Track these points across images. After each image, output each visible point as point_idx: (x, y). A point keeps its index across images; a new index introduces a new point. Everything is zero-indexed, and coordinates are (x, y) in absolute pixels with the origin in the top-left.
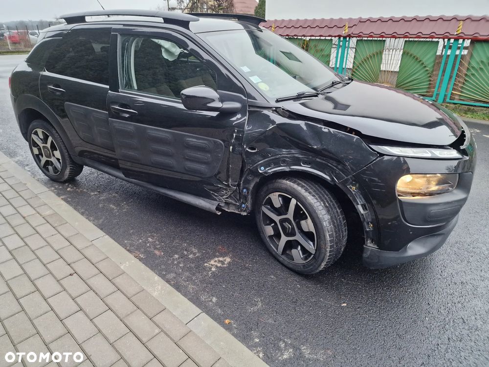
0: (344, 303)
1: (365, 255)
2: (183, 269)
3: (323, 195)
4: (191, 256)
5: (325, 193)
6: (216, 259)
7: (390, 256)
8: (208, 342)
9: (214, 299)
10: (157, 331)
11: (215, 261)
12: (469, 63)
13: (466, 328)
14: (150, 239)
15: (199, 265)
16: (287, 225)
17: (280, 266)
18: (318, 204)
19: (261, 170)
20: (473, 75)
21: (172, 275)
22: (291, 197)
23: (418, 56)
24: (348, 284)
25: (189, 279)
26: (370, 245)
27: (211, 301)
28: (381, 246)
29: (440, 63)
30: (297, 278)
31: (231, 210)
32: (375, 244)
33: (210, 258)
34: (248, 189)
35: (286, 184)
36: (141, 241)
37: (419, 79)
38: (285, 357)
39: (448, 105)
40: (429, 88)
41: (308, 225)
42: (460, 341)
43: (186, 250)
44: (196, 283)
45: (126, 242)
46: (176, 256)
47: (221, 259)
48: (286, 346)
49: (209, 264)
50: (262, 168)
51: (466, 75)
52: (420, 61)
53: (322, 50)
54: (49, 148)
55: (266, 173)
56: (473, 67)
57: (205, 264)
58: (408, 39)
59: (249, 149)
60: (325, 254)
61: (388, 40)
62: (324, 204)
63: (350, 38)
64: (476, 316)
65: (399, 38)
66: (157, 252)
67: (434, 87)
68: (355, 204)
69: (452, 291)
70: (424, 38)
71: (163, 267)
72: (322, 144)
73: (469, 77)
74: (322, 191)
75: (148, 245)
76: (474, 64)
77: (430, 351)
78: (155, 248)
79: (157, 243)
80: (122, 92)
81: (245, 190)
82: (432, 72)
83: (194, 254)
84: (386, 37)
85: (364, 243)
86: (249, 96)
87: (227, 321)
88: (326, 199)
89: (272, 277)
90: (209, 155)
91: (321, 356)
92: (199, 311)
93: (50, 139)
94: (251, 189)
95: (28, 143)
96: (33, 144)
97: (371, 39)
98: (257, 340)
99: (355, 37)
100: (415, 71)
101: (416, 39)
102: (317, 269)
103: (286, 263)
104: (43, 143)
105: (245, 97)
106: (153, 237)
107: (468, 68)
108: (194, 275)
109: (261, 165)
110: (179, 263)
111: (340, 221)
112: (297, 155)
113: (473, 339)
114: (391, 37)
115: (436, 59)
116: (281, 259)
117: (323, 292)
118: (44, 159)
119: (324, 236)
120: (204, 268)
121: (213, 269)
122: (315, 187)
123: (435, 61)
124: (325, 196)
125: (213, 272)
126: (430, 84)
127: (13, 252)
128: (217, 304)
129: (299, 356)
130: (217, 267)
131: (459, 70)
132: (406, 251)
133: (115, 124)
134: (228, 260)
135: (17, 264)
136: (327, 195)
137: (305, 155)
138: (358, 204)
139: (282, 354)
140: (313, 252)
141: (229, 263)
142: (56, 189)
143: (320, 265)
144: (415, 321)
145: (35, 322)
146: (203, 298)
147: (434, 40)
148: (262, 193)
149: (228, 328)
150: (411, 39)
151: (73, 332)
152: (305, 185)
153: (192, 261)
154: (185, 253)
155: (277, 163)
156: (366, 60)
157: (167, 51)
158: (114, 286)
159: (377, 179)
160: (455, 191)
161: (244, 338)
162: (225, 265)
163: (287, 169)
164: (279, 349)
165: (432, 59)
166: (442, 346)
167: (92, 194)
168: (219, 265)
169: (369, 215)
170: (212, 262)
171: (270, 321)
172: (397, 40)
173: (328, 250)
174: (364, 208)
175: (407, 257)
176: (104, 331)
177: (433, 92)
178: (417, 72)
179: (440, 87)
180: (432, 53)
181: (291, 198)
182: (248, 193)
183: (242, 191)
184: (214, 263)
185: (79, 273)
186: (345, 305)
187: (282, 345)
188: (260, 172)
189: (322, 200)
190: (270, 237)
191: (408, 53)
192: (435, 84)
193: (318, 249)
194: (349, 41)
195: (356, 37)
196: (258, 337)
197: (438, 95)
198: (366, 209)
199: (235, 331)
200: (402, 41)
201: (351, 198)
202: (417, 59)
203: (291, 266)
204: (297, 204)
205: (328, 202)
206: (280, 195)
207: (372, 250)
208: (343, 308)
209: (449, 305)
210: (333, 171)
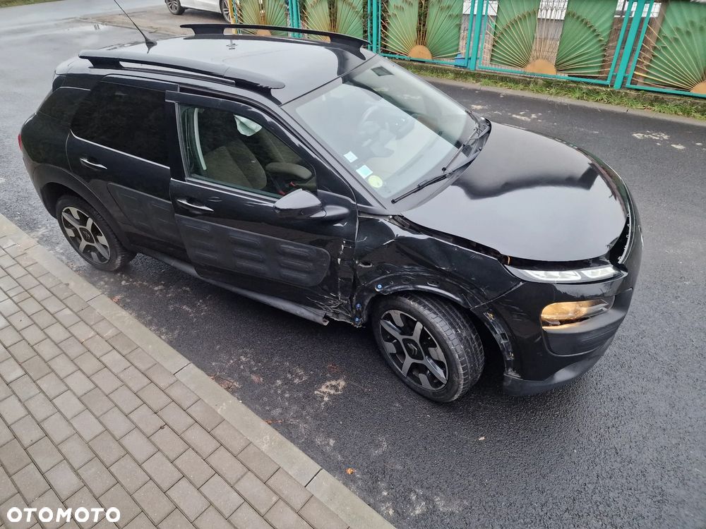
0: (482, 436)
1: (505, 384)
2: (289, 399)
3: (454, 319)
4: (296, 381)
5: (457, 316)
6: (328, 383)
7: (535, 385)
8: (332, 508)
9: (332, 442)
10: (275, 499)
11: (327, 387)
12: (660, 31)
13: (619, 460)
14: (243, 359)
15: (308, 393)
16: (412, 346)
17: (405, 388)
18: (449, 332)
19: (377, 288)
20: (665, 48)
21: (278, 411)
22: (416, 320)
23: (588, 19)
24: (486, 408)
25: (299, 416)
26: (512, 374)
27: (328, 444)
28: (524, 375)
29: (619, 30)
30: (426, 405)
31: (341, 319)
32: (517, 373)
33: (320, 382)
34: (362, 304)
35: (410, 305)
36: (232, 361)
37: (588, 53)
38: (417, 512)
39: (628, 91)
40: (602, 67)
41: (437, 353)
42: (611, 478)
43: (289, 372)
44: (308, 420)
45: (213, 364)
46: (279, 382)
47: (334, 383)
48: (417, 498)
49: (320, 391)
50: (380, 286)
51: (655, 48)
52: (591, 27)
53: (448, 7)
54: (90, 231)
55: (385, 292)
56: (665, 37)
57: (316, 392)
59: (363, 264)
60: (459, 387)
62: (457, 331)
64: (631, 444)
66: (254, 377)
67: (610, 66)
68: (493, 333)
69: (606, 411)
71: (265, 399)
72: (452, 266)
73: (659, 51)
74: (453, 315)
75: (242, 367)
76: (666, 32)
77: (576, 493)
78: (252, 372)
79: (253, 363)
80: (189, 181)
81: (358, 305)
82: (608, 42)
83: (300, 377)
85: (504, 372)
86: (359, 198)
87: (349, 471)
88: (458, 324)
90: (311, 264)
91: (455, 508)
92: (319, 467)
93: (90, 221)
94: (366, 304)
95: (57, 222)
96: (64, 224)
98: (385, 493)
100: (582, 41)
102: (450, 399)
103: (412, 386)
104: (80, 225)
105: (354, 200)
106: (245, 354)
107: (658, 39)
108: (303, 408)
109: (378, 282)
110: (284, 392)
111: (475, 349)
112: (421, 273)
113: (625, 474)
115: (613, 23)
116: (406, 381)
117: (457, 422)
118: (84, 243)
119: (457, 370)
120: (315, 398)
121: (326, 399)
122: (446, 310)
123: (612, 26)
124: (457, 320)
125: (326, 403)
126: (604, 61)
127: (82, 398)
128: (334, 448)
129: (432, 511)
130: (329, 395)
131: (645, 41)
132: (553, 378)
133: (184, 222)
134: (342, 383)
135: (92, 417)
136: (460, 319)
137: (431, 274)
138: (496, 333)
139: (414, 509)
140: (445, 382)
141: (344, 388)
142: (106, 283)
143: (453, 396)
144: (561, 456)
145: (136, 496)
146: (318, 441)
148: (380, 307)
149: (348, 480)
151: (182, 506)
152: (433, 308)
153: (299, 388)
154: (289, 376)
155: (398, 279)
156: (514, 23)
158: (215, 441)
159: (517, 308)
160: (611, 311)
161: (370, 494)
162: (339, 392)
163: (411, 288)
164: (410, 502)
165: (608, 24)
166: (589, 486)
167: (156, 288)
168: (332, 392)
169: (509, 345)
170: (323, 389)
171: (399, 467)
173: (462, 382)
174: (504, 337)
175: (555, 384)
176: (216, 503)
177: (608, 73)
178: (583, 46)
179: (617, 64)
180: (608, 15)
181: (416, 322)
182: (363, 308)
183: (355, 306)
184: (326, 390)
185: (170, 424)
186: (483, 438)
187: (414, 498)
188: (377, 290)
189: (454, 327)
190: (393, 355)
191: (574, 15)
192: (612, 60)
193: (450, 380)
196: (386, 489)
197: (614, 77)
198: (506, 338)
199: (360, 483)
201: (488, 327)
202: (586, 23)
203: (418, 390)
204: (423, 328)
205: (460, 328)
206: (401, 314)
207: (513, 380)
208: (480, 443)
209: (602, 430)
210: (466, 294)
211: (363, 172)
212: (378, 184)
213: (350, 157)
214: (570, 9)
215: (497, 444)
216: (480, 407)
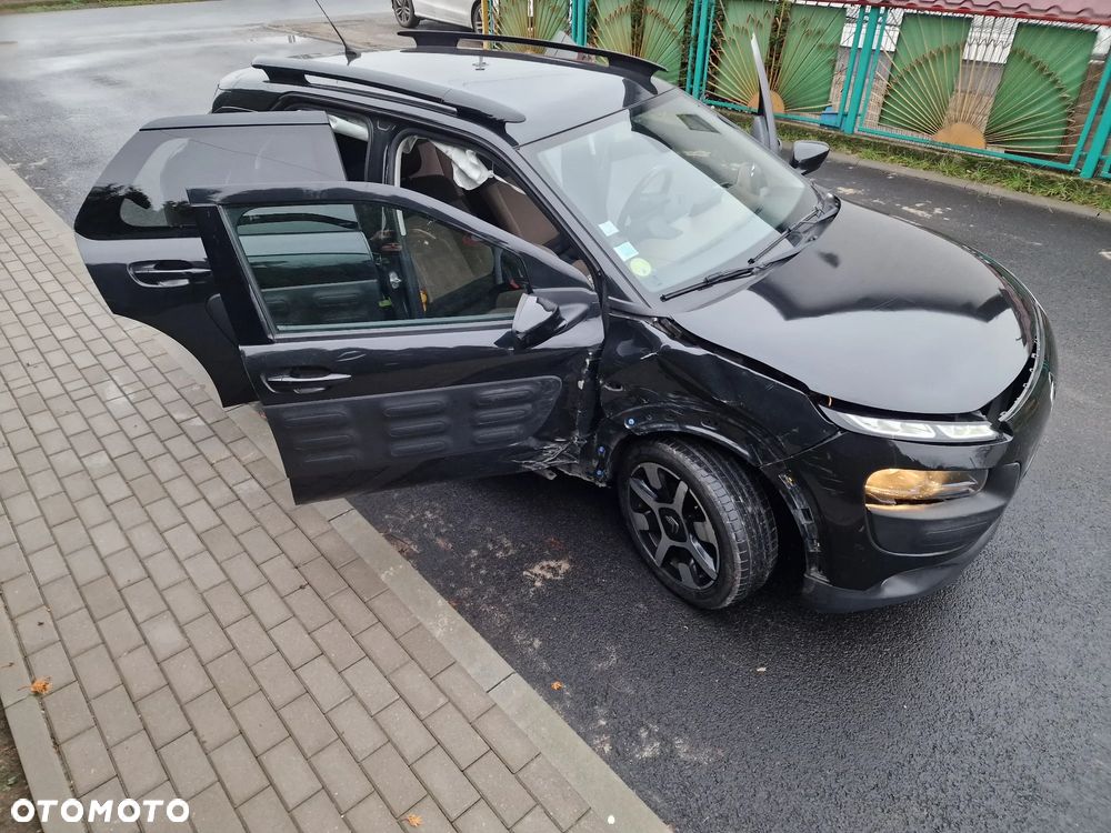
0: (762, 666)
1: (805, 590)
2: (485, 578)
3: (735, 482)
4: (500, 554)
5: (741, 477)
6: (545, 563)
7: (853, 598)
8: (521, 725)
9: (537, 643)
10: (442, 700)
11: (542, 568)
13: (973, 729)
14: (429, 515)
15: (510, 575)
16: (671, 520)
17: (656, 585)
18: (727, 498)
19: (628, 423)
21: (467, 591)
22: (678, 478)
23: (1046, 63)
24: (775, 629)
25: (495, 601)
26: (816, 576)
27: (531, 645)
28: (834, 579)
29: (1095, 83)
30: (685, 612)
31: (576, 474)
32: (824, 574)
33: (534, 560)
34: (607, 448)
35: (672, 454)
36: (412, 517)
37: (1035, 119)
38: (646, 754)
39: (1104, 184)
40: (1064, 141)
41: (706, 529)
42: (954, 752)
43: (491, 541)
44: (507, 608)
45: (387, 517)
46: (474, 553)
47: (553, 564)
48: (649, 736)
49: (531, 573)
50: (631, 421)
52: (1050, 75)
53: (819, 32)
55: (637, 430)
57: (524, 573)
58: (1025, 21)
59: (610, 385)
60: (733, 585)
61: (978, 19)
62: (737, 499)
63: (887, 9)
64: (998, 710)
65: (1007, 16)
66: (440, 542)
67: (1076, 140)
68: (791, 507)
69: (967, 657)
70: (1061, 21)
71: (451, 573)
72: (737, 398)
74: (735, 475)
75: (425, 526)
77: (894, 766)
78: (439, 534)
79: (441, 522)
81: (601, 449)
82: (1077, 102)
83: (506, 550)
84: (974, 13)
85: (804, 571)
87: (556, 685)
88: (741, 489)
89: (641, 606)
91: (704, 757)
92: (510, 670)
94: (612, 448)
97: (939, 13)
98: (603, 723)
99: (900, 7)
100: (1027, 101)
101: (1046, 23)
102: (719, 604)
103: (668, 582)
106: (433, 510)
108: (504, 592)
109: (630, 415)
110: (479, 567)
111: (764, 530)
112: (693, 408)
113: (979, 750)
114: (986, 14)
115: (1087, 72)
116: (660, 574)
117: (728, 642)
119: (732, 556)
120: (522, 580)
121: (538, 584)
122: (724, 467)
123: (1084, 77)
124: (741, 484)
125: (538, 589)
126: (1066, 132)
127: (203, 536)
128: (539, 652)
129: (669, 755)
130: (544, 578)
132: (879, 589)
134: (565, 566)
135: (213, 561)
136: (744, 482)
137: (707, 409)
138: (795, 507)
139: (642, 749)
140: (714, 577)
141: (567, 574)
143: (724, 599)
144: (883, 710)
145: (254, 668)
146: (518, 639)
147: (1086, 27)
148: (630, 458)
149: (553, 698)
150: (1032, 21)
151: (314, 691)
152: (706, 461)
153: (502, 564)
154: (490, 546)
155: (659, 414)
156: (922, 63)
157: (462, 172)
158: (371, 615)
159: (829, 471)
160: (982, 495)
161: (580, 719)
162: (559, 578)
163: (675, 428)
164: (639, 742)
165: (1078, 74)
166: (918, 759)
168: (549, 576)
169: (813, 528)
170: (537, 570)
171: (629, 690)
172: (1000, 21)
174: (806, 513)
175: (884, 600)
176: (361, 694)
177: (1072, 151)
178: (1034, 104)
179: (1089, 139)
180: (1078, 59)
181: (679, 481)
182: (607, 454)
183: (596, 450)
184: (539, 572)
185: (314, 584)
186: (763, 669)
187: (644, 735)
188: (628, 427)
189: (733, 493)
190: (643, 533)
191: (1022, 55)
192: (1079, 131)
193: (722, 573)
194: (885, 16)
195: (903, 7)
196: (606, 717)
197: (1082, 158)
198: (810, 517)
199: (568, 703)
200: (1012, 23)
201: (784, 497)
202: (1042, 70)
203: (676, 589)
204: (688, 492)
205: (743, 495)
206: (659, 469)
207: (818, 585)
208: (758, 675)
209: (955, 684)
210: (756, 444)
211: (624, 252)
212: (644, 272)
213: (608, 229)
214: (1017, 45)
215: (786, 680)
216: (767, 625)
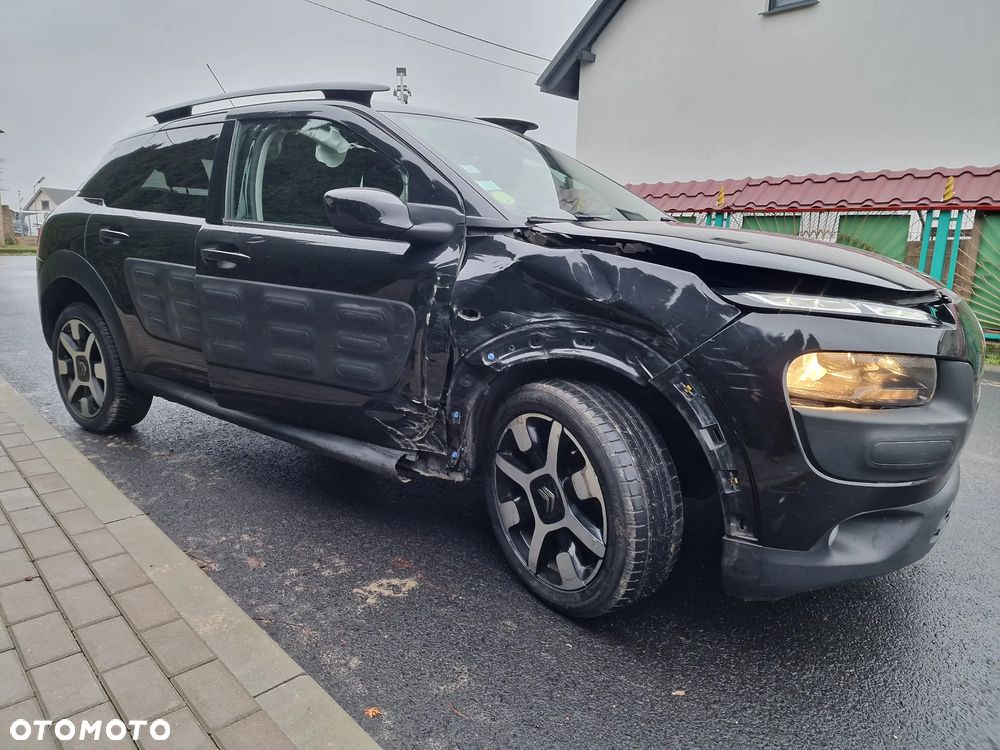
0: (680, 689)
2: (298, 596)
3: (620, 411)
4: (327, 573)
5: (627, 408)
6: (384, 581)
7: (789, 564)
9: (355, 662)
11: (381, 585)
12: (979, 256)
14: (246, 537)
15: (340, 591)
16: (547, 493)
17: (531, 602)
18: (607, 428)
19: (487, 360)
20: (989, 278)
21: (270, 608)
22: (550, 419)
23: (870, 244)
24: (693, 648)
25: (308, 617)
26: (738, 534)
27: (346, 665)
28: (765, 536)
29: (916, 257)
31: (432, 472)
32: (748, 531)
33: (369, 579)
34: (462, 411)
36: (224, 539)
41: (586, 483)
43: (319, 560)
44: (321, 625)
45: (190, 539)
46: (294, 571)
47: (395, 581)
49: (365, 590)
50: (491, 356)
51: (975, 279)
54: (88, 359)
55: (498, 365)
56: (987, 264)
57: (355, 590)
58: (845, 213)
59: (464, 314)
60: (626, 554)
61: (806, 216)
63: (729, 214)
65: (828, 210)
66: (252, 562)
68: (693, 426)
70: (879, 209)
71: (255, 590)
72: (614, 292)
73: (981, 282)
74: (619, 405)
75: (238, 546)
76: (987, 256)
78: (251, 554)
79: (260, 544)
80: (230, 224)
81: (456, 414)
83: (336, 569)
84: (801, 211)
85: (722, 532)
86: (469, 209)
87: (371, 712)
88: (627, 420)
89: (509, 623)
90: (385, 339)
92: (300, 670)
93: (92, 338)
94: (471, 410)
95: (51, 352)
96: (60, 353)
97: (771, 214)
99: (738, 211)
101: (865, 213)
102: (611, 596)
103: (544, 593)
104: (79, 350)
105: (461, 211)
106: (253, 532)
107: (977, 266)
108: (320, 609)
109: (489, 350)
110: (295, 584)
111: (663, 474)
112: (563, 324)
114: (811, 211)
115: (907, 250)
116: (534, 584)
117: (628, 661)
118: (76, 383)
119: (622, 504)
120: (351, 598)
121: (371, 601)
123: (905, 253)
124: (627, 415)
125: (369, 607)
128: (360, 673)
130: (381, 596)
131: (958, 269)
132: (826, 549)
133: (205, 286)
134: (411, 583)
136: (631, 413)
137: (581, 323)
140: (602, 553)
141: (412, 591)
142: (84, 443)
143: (617, 586)
146: (327, 658)
147: (899, 213)
150: (852, 213)
152: (581, 391)
153: (327, 582)
154: (316, 565)
155: (522, 343)
157: (327, 149)
158: (112, 607)
159: (737, 364)
160: (935, 405)
162: (401, 595)
163: (542, 355)
165: (899, 250)
167: (156, 453)
168: (387, 593)
169: (726, 454)
170: (373, 587)
171: (482, 717)
172: (824, 215)
173: (633, 540)
174: (716, 438)
180: (898, 237)
181: (552, 422)
182: (463, 419)
183: (451, 416)
184: (376, 590)
185: (47, 578)
186: (682, 693)
188: (486, 363)
189: (619, 423)
190: (513, 530)
191: (849, 241)
193: (611, 541)
194: (727, 220)
195: (741, 211)
198: (721, 439)
199: (387, 735)
200: (835, 216)
201: (683, 413)
203: (554, 598)
204: (563, 433)
205: (631, 426)
206: (528, 420)
207: (742, 548)
208: (674, 700)
209: (956, 709)
210: (643, 355)
211: (485, 186)
212: (508, 202)
214: (843, 232)
215: (715, 706)
